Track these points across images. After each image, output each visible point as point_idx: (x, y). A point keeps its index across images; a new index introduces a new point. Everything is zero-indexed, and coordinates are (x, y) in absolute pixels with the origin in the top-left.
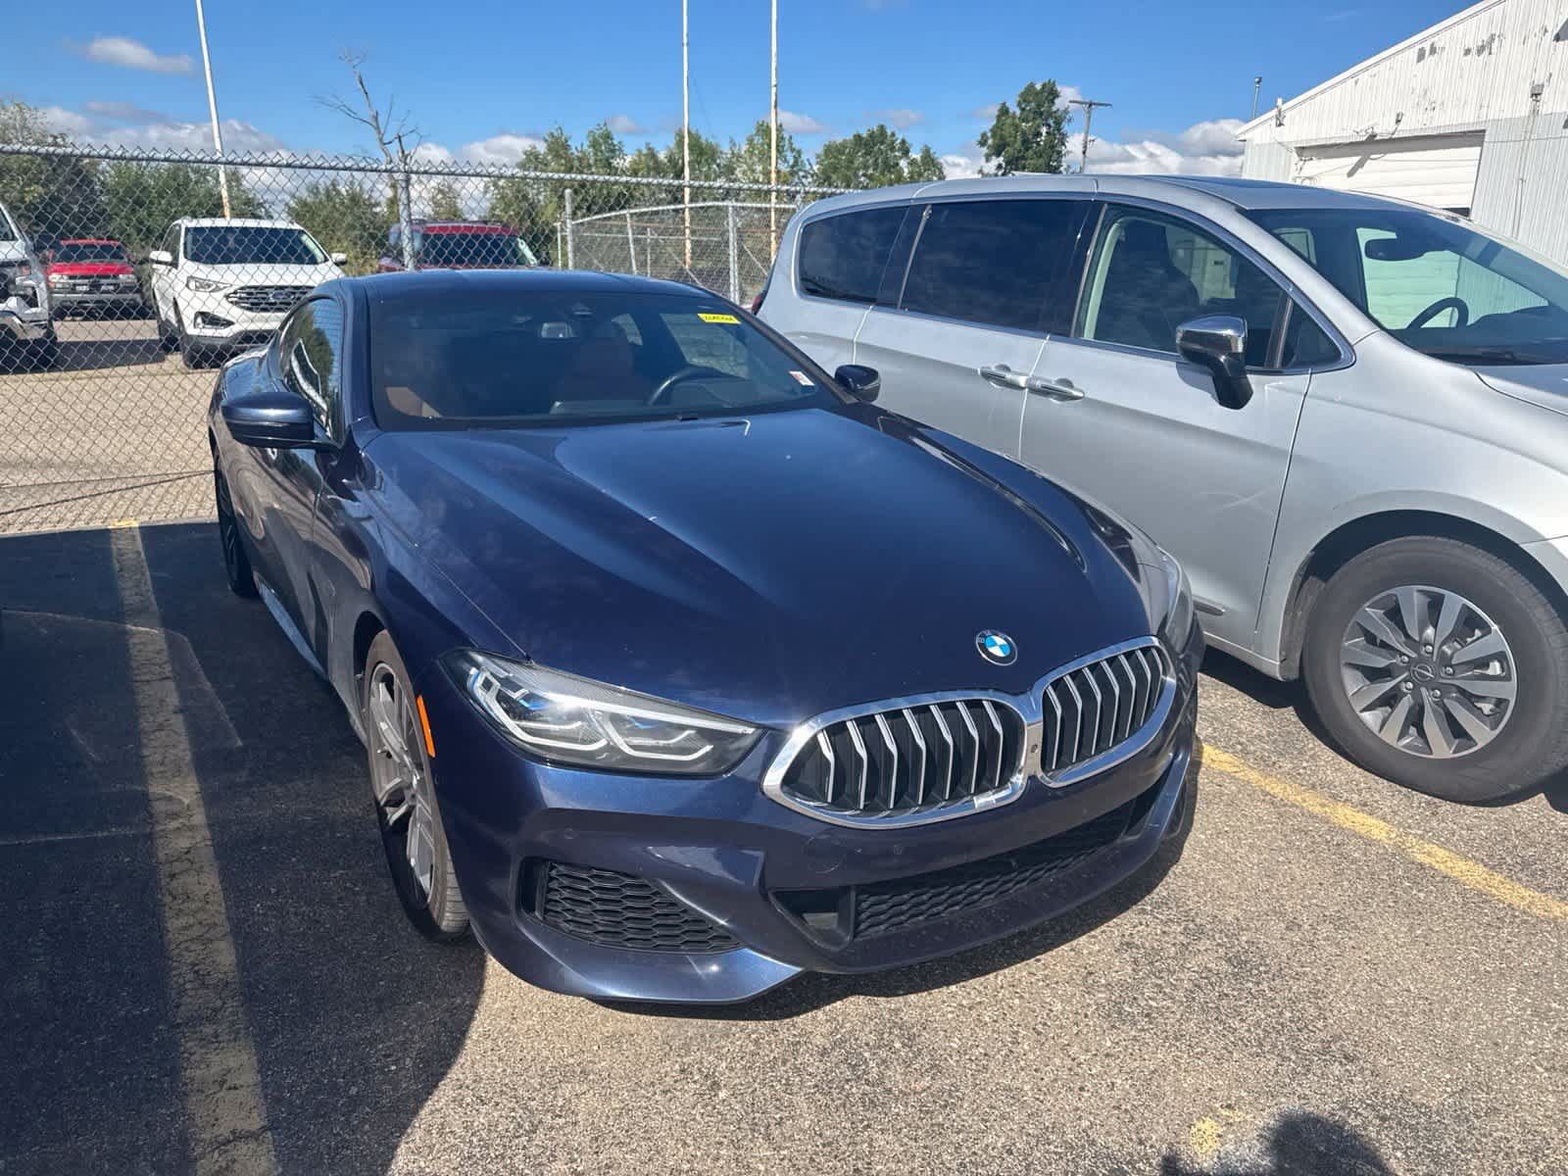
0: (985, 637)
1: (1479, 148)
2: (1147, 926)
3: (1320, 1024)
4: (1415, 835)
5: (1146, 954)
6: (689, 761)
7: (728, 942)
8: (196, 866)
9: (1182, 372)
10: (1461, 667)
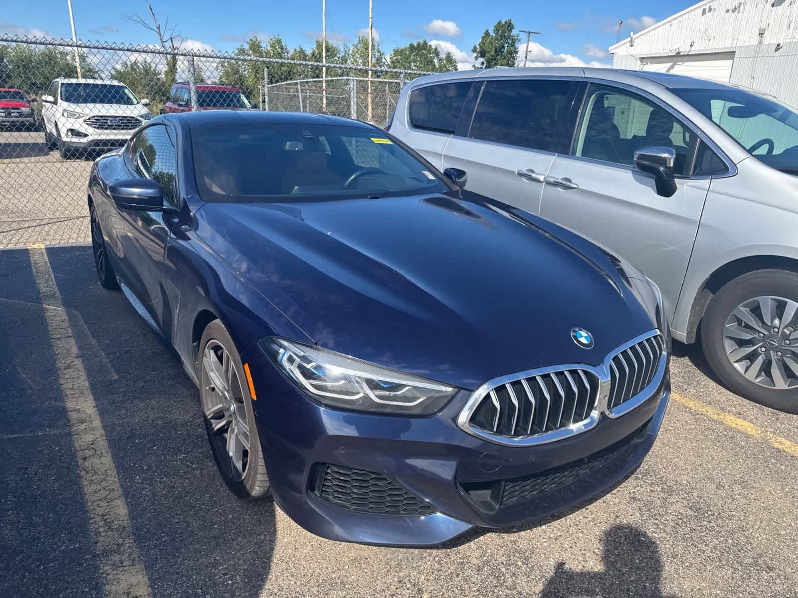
0: (576, 332)
1: (732, 61)
2: (642, 487)
3: (749, 547)
4: (771, 432)
5: (645, 505)
6: (412, 406)
7: (428, 509)
8: (98, 453)
9: (635, 176)
10: (794, 341)
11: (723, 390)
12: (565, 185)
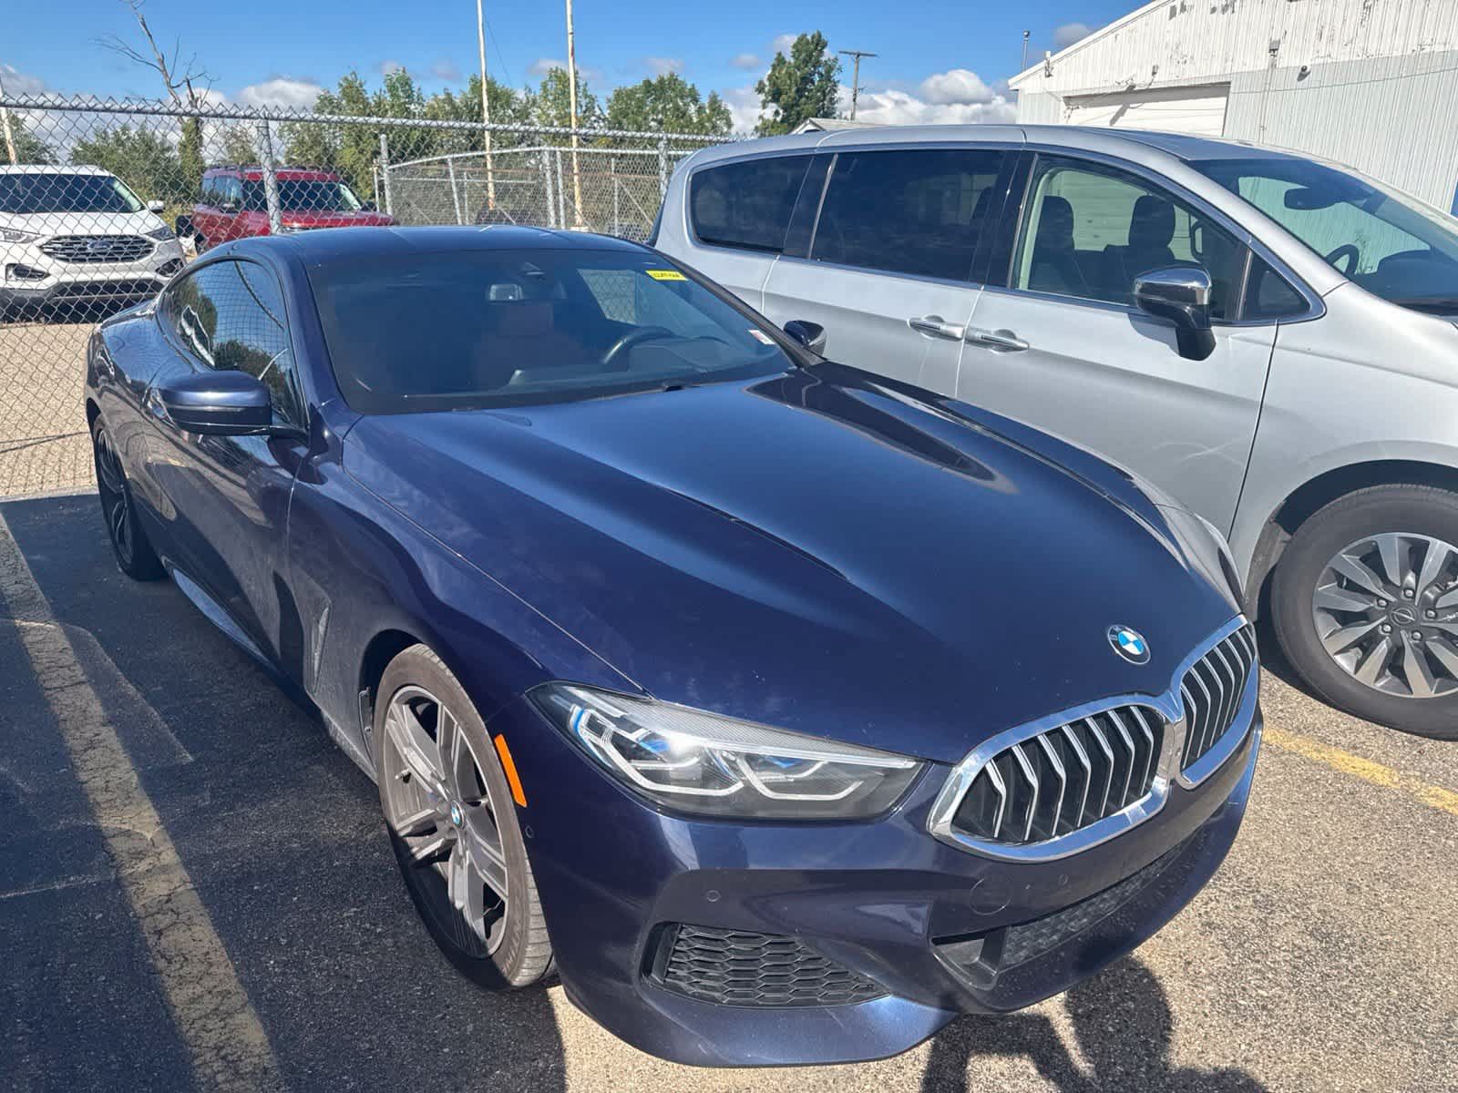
0: (1116, 633)
1: (1225, 99)
2: (1218, 901)
3: (1429, 1000)
4: (1415, 777)
5: (1232, 936)
6: (836, 801)
7: (872, 991)
8: (183, 917)
9: (1137, 323)
10: (1444, 612)
11: (1316, 703)
12: (1004, 343)
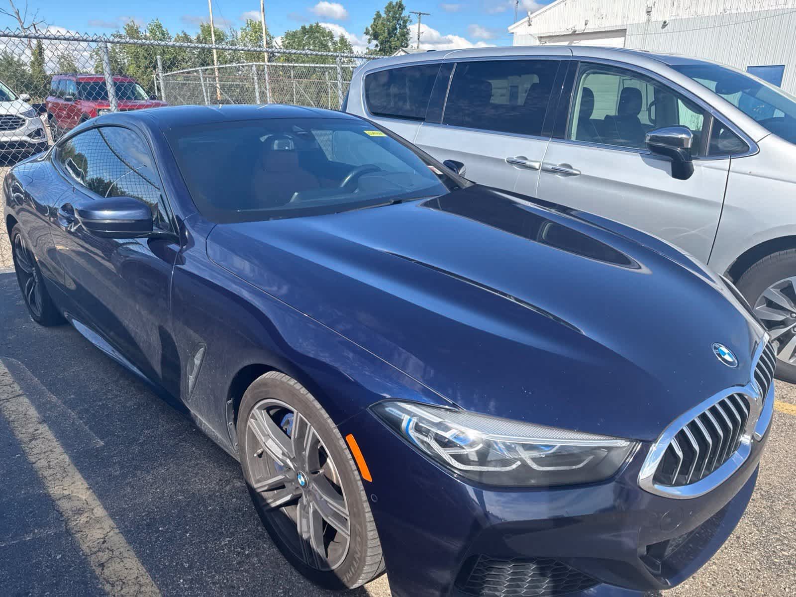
0: (717, 348)
1: (624, 38)
6: (581, 468)
8: (117, 553)
12: (566, 171)
